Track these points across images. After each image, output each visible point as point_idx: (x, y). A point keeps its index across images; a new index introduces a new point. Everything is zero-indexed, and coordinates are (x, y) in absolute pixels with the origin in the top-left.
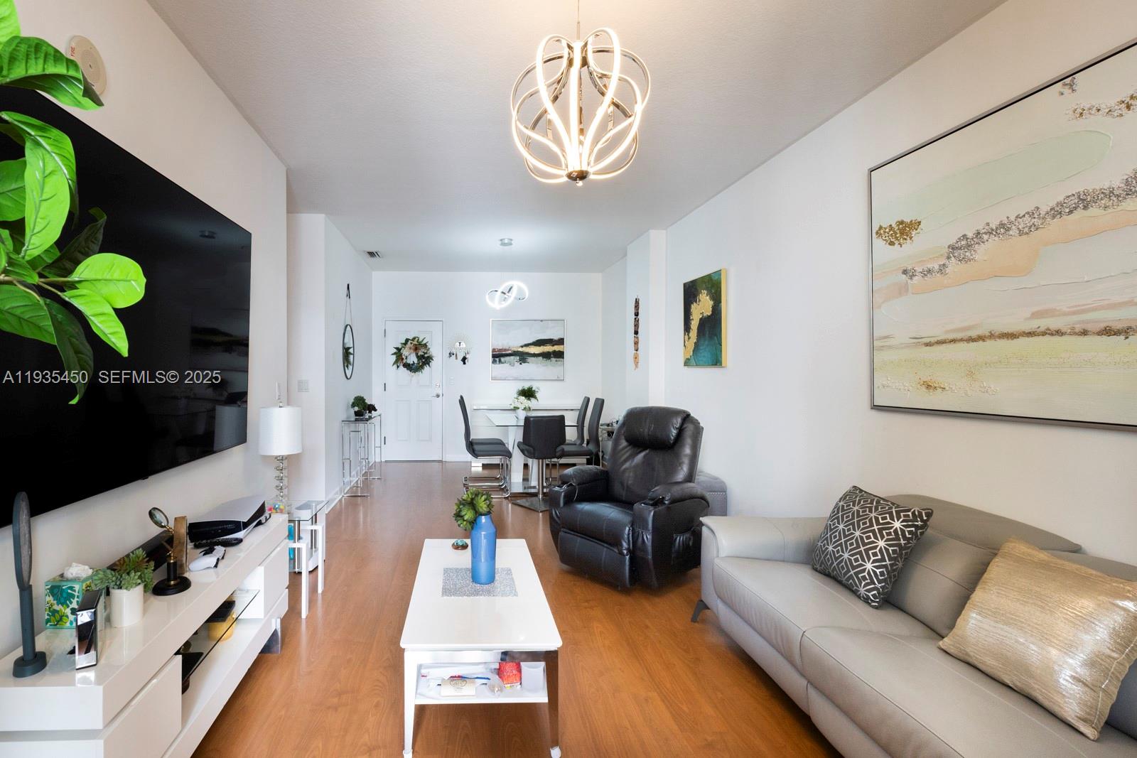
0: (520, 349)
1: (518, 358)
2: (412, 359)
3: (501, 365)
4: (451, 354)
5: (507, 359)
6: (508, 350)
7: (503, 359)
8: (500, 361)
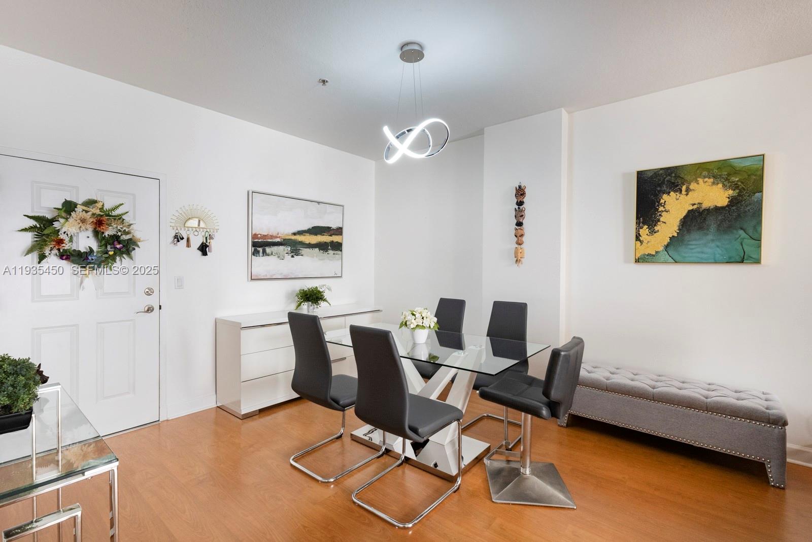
0: (293, 237)
1: (289, 249)
2: (85, 241)
3: (266, 258)
4: (178, 238)
5: (275, 249)
6: (277, 237)
7: (268, 250)
8: (264, 252)
